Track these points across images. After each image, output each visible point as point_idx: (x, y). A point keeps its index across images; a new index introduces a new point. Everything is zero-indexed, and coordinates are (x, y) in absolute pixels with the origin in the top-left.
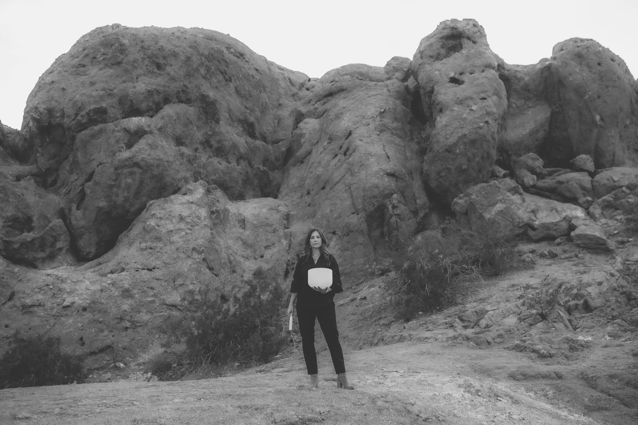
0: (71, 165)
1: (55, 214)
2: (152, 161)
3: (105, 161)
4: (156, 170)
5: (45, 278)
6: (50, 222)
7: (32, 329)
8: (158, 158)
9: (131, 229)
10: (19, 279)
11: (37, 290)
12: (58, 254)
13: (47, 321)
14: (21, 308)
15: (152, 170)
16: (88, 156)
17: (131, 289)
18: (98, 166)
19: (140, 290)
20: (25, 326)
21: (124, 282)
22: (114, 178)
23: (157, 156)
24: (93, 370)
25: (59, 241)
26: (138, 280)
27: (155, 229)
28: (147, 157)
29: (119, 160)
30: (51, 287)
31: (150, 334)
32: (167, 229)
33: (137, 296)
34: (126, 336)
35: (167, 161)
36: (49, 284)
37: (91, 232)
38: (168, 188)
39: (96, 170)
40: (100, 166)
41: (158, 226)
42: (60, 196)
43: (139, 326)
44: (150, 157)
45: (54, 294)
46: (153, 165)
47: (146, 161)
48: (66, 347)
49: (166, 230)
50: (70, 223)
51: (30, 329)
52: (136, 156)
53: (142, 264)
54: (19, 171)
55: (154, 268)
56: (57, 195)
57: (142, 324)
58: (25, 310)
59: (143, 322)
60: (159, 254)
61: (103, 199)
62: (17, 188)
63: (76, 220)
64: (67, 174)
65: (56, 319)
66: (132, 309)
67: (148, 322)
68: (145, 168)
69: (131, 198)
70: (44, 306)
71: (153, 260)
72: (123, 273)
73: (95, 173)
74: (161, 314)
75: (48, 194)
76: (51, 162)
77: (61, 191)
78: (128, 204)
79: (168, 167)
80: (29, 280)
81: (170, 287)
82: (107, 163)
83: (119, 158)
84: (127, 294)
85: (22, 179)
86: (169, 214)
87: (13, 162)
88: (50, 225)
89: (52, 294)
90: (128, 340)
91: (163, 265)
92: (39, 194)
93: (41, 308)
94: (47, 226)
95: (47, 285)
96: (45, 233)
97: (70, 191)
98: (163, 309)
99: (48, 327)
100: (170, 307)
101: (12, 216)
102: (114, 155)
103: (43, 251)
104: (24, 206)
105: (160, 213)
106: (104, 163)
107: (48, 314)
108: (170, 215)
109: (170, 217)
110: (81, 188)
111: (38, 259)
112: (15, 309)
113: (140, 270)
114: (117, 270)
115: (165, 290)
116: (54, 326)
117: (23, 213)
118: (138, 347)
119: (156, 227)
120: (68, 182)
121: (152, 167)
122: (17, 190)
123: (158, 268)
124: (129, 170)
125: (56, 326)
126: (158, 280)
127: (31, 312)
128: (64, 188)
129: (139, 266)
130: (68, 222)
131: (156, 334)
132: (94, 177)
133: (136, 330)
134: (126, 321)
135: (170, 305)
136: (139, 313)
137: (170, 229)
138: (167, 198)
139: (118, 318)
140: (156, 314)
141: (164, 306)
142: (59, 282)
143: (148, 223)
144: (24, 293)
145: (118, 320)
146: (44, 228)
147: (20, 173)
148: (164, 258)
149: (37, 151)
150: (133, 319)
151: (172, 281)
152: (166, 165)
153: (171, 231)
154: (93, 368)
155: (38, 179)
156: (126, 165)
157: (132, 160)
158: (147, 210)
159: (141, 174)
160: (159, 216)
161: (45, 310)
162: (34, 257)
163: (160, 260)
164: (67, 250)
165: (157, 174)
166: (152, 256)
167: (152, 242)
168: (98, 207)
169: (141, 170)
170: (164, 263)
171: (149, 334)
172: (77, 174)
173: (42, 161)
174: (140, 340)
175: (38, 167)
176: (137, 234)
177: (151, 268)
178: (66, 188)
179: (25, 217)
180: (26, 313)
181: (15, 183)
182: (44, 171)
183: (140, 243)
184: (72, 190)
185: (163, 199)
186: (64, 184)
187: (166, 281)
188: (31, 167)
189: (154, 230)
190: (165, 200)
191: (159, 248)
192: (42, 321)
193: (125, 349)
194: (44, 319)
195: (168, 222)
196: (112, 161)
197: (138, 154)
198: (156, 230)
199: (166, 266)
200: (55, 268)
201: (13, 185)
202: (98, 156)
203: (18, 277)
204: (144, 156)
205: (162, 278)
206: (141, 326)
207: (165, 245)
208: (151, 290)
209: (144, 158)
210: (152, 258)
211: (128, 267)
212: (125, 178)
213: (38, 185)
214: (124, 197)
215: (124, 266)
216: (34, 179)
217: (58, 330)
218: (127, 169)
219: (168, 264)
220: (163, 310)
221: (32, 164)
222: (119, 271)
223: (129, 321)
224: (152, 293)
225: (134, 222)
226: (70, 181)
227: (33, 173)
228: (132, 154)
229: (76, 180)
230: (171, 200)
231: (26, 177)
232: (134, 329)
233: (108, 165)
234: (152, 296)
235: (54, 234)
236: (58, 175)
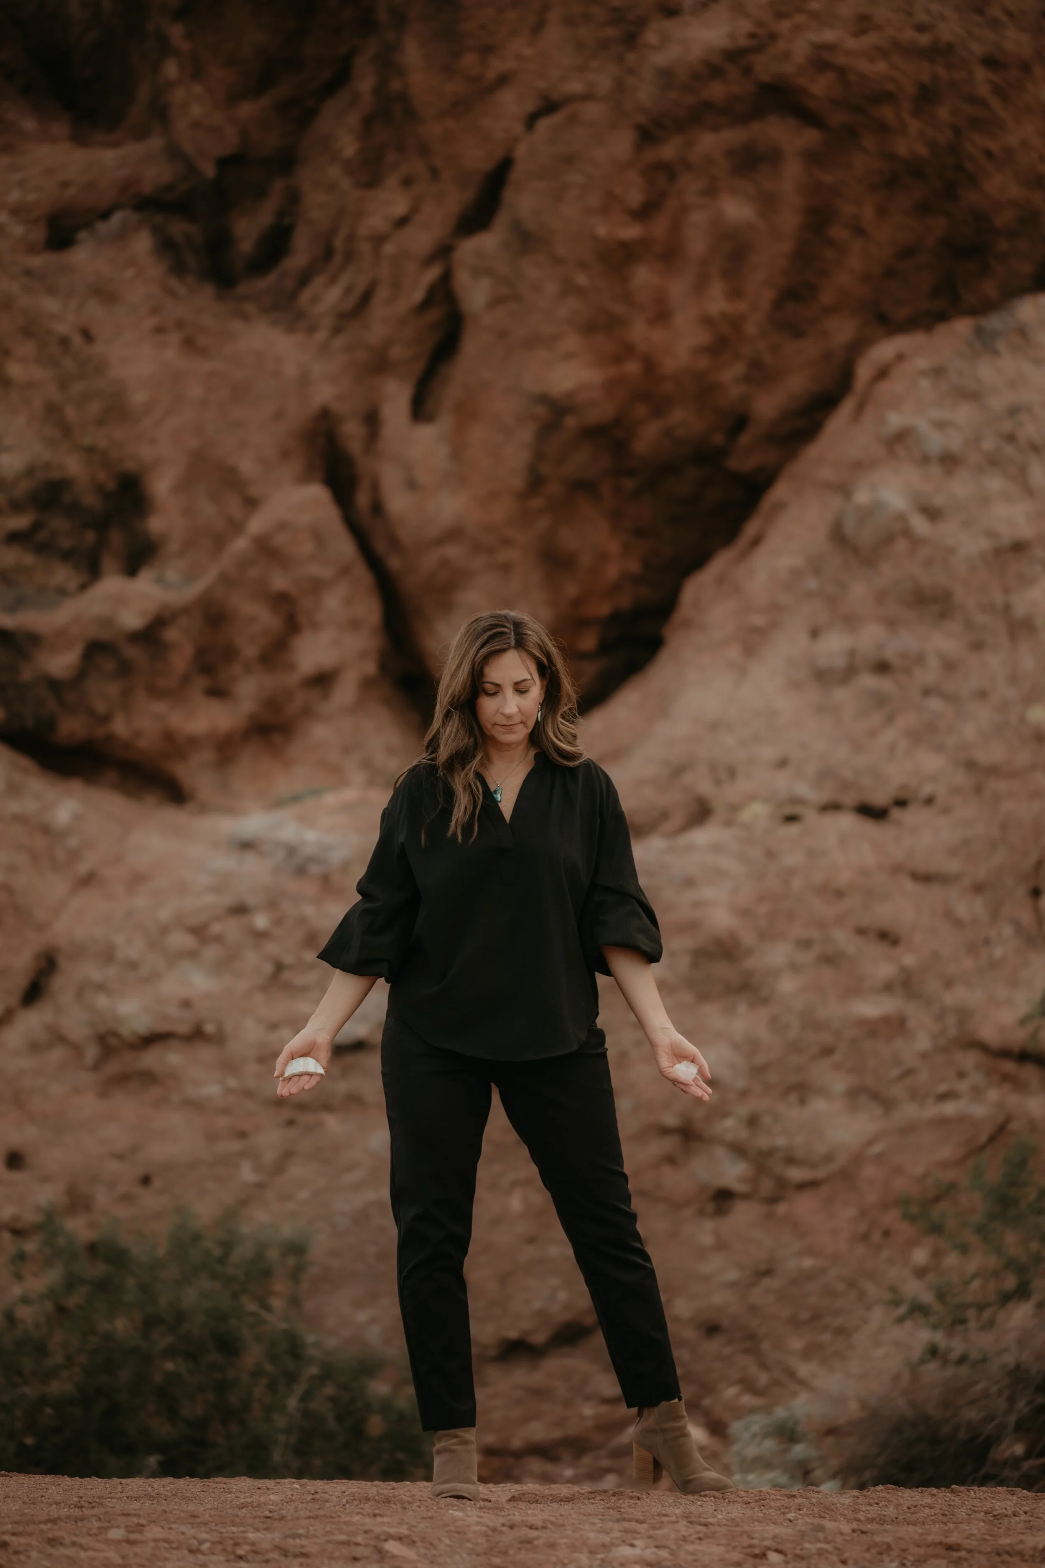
0: (368, 122)
1: (285, 455)
2: (881, 67)
3: (575, 86)
4: (914, 125)
5: (225, 862)
6: (251, 503)
7: (157, 1183)
8: (924, 39)
9: (756, 542)
10: (83, 868)
11: (180, 940)
12: (307, 712)
13: (242, 1135)
14: (92, 1052)
15: (882, 128)
16: (469, 60)
17: (748, 938)
18: (531, 120)
19: (805, 944)
20: (114, 1166)
21: (708, 893)
22: (635, 197)
23: (921, 28)
24: (520, 1455)
25: (315, 626)
26: (797, 883)
27: (907, 532)
28: (851, 43)
29: (666, 76)
30: (261, 921)
31: (876, 1237)
32: (991, 534)
33: (787, 985)
34: (721, 1245)
35: (990, 62)
36: (251, 900)
37: (506, 568)
38: (1003, 245)
39: (521, 151)
40: (544, 125)
41: (932, 513)
42: (311, 330)
43: (802, 1186)
44: (871, 39)
45: (279, 967)
46: (886, 97)
47: (842, 72)
48: (358, 1304)
49: (985, 544)
50: (377, 508)
51: (146, 1180)
52: (773, 37)
53: (825, 775)
54: (65, 185)
55: (901, 803)
56: (291, 329)
57: (820, 1173)
58: (113, 1067)
59: (829, 1158)
60: (935, 704)
61: (572, 342)
62: (52, 291)
63: (412, 485)
64: (346, 184)
65: (291, 1123)
66: (757, 1071)
67: (858, 1159)
68: (837, 118)
69: (751, 329)
70: (218, 1039)
71: (892, 748)
72: (702, 836)
73: (516, 174)
74: (950, 1108)
75: (237, 325)
76: (247, 109)
77: (315, 300)
78: (739, 369)
79: (995, 103)
80: (137, 879)
81: (1008, 931)
82: (588, 97)
83: (660, 59)
84: (722, 970)
85: (82, 235)
86: (1007, 426)
87: (30, 125)
88: (257, 525)
89: (268, 968)
90: (732, 1275)
91: (960, 778)
92: (180, 325)
93: (205, 1053)
94: (237, 527)
95: (240, 910)
96: (224, 579)
97: (366, 298)
98: (962, 1075)
99: (247, 1174)
100: (1009, 1066)
101: (30, 471)
102: (631, 39)
103: (218, 692)
104: (95, 407)
105: (940, 425)
106: (569, 100)
107: (248, 1094)
108: (1011, 438)
109: (1009, 450)
110: (433, 274)
111: (194, 742)
112: (57, 1055)
113: (811, 816)
114: (665, 815)
115: (972, 949)
116: (279, 1168)
117: (90, 450)
118: (795, 1323)
119: (919, 524)
120: (351, 238)
121: (886, 112)
122: (50, 305)
123: (929, 801)
124: (734, 136)
125: (296, 1170)
126: (925, 878)
127: (149, 1078)
128: (333, 280)
129: (803, 789)
130: (362, 499)
131: (912, 1243)
132: (508, 195)
133: (782, 1209)
134: (720, 1152)
135: (1004, 1053)
136: (802, 1102)
137: (1007, 534)
138: (994, 322)
139: (665, 1131)
140: (910, 1111)
141: (970, 1059)
142: (310, 888)
143: (862, 497)
144: (108, 955)
145: (669, 1144)
146: (219, 541)
147: (71, 192)
148: (969, 731)
149: (165, 48)
150: (763, 1142)
151: (1021, 892)
152: (983, 90)
153: (1019, 547)
154: (517, 1443)
155: (179, 228)
156: (708, 106)
157: (747, 71)
158: (861, 407)
159: (811, 158)
160: (935, 442)
161: (229, 1067)
162: (169, 736)
163: (940, 748)
164: (367, 684)
165: (922, 151)
166: (890, 719)
167: (891, 624)
168: (543, 399)
169: (810, 137)
170: (970, 765)
171: (865, 1237)
172: (407, 182)
173: (196, 111)
174: (808, 1276)
175: (174, 152)
176: (796, 574)
177: (880, 798)
178: (344, 280)
179: (102, 476)
180: (122, 1080)
181: (37, 261)
182: (209, 170)
183: (815, 633)
184: (382, 294)
185: (963, 326)
186: (328, 253)
187: (979, 888)
188: (132, 150)
189: (901, 545)
190: (979, 332)
191: (933, 662)
192: (212, 1137)
193: (712, 1329)
194: (222, 1122)
195: (995, 483)
196: (620, 86)
197: (784, 26)
198: (916, 542)
199: (978, 789)
200: (295, 799)
201: (29, 272)
202: (527, 52)
203: (75, 856)
204: (829, 36)
205: (953, 866)
206: (813, 1184)
207: (978, 646)
208: (878, 949)
209: (830, 47)
210: (888, 736)
211: (732, 792)
212: (711, 191)
213: (178, 269)
214: (707, 321)
215: (705, 787)
216: (156, 230)
217: (303, 1195)
218: (716, 128)
219: (994, 771)
220: (963, 1086)
221: (141, 134)
222: (677, 819)
223: (738, 1150)
224: (885, 970)
225: (780, 491)
226: (363, 230)
227: (147, 188)
228: (745, 26)
229: (402, 222)
230: (1022, 332)
231: (105, 215)
232: (773, 1200)
233: (593, 111)
234: (888, 987)
235: (279, 582)
236: (293, 198)
